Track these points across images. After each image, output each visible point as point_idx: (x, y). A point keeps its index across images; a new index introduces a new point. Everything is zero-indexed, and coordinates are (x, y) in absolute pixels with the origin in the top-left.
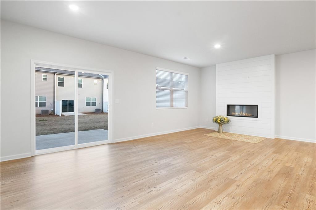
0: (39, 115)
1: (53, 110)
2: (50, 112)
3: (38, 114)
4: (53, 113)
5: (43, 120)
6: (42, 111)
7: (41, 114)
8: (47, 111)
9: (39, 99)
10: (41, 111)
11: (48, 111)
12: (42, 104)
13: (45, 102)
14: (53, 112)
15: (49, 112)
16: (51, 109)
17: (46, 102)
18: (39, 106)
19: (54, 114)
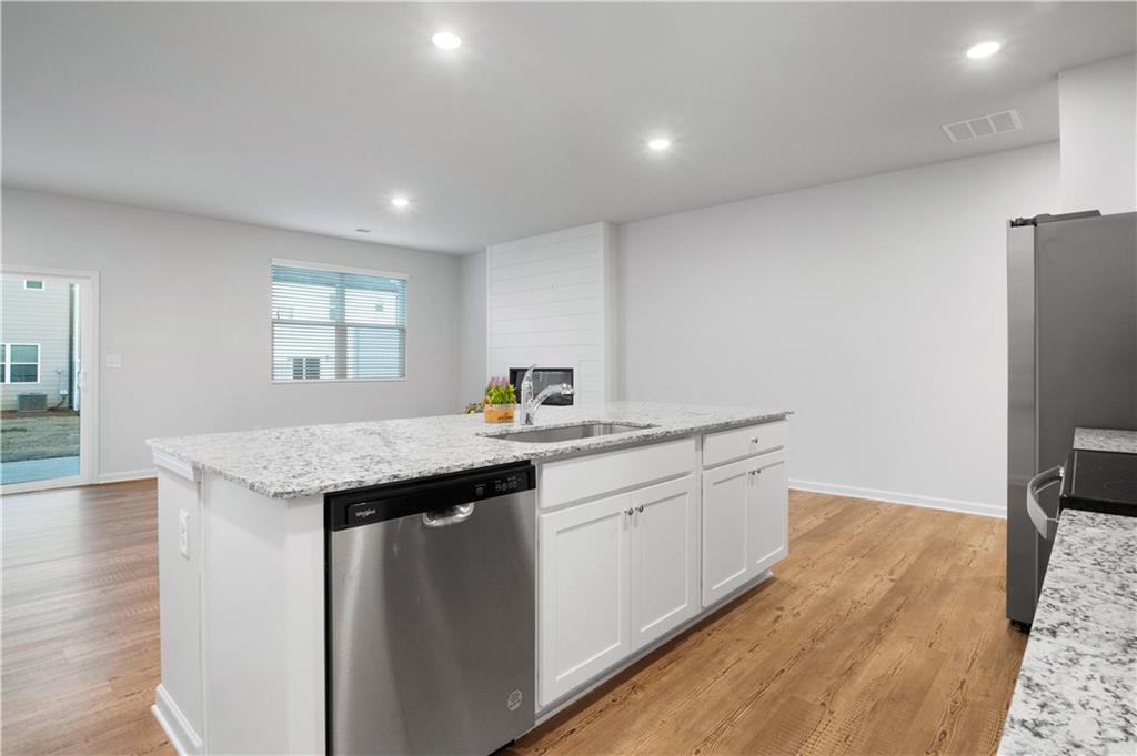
0: (11, 412)
1: (66, 392)
2: (52, 401)
3: (9, 409)
4: (66, 405)
5: (14, 429)
6: (23, 398)
7: (17, 408)
8: (42, 398)
9: (12, 352)
10: (15, 398)
11: (45, 396)
12: (26, 373)
13: (36, 366)
14: (67, 401)
15: (49, 401)
16: (58, 390)
17: (39, 364)
18: (12, 381)
19: (71, 407)
